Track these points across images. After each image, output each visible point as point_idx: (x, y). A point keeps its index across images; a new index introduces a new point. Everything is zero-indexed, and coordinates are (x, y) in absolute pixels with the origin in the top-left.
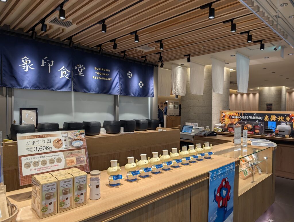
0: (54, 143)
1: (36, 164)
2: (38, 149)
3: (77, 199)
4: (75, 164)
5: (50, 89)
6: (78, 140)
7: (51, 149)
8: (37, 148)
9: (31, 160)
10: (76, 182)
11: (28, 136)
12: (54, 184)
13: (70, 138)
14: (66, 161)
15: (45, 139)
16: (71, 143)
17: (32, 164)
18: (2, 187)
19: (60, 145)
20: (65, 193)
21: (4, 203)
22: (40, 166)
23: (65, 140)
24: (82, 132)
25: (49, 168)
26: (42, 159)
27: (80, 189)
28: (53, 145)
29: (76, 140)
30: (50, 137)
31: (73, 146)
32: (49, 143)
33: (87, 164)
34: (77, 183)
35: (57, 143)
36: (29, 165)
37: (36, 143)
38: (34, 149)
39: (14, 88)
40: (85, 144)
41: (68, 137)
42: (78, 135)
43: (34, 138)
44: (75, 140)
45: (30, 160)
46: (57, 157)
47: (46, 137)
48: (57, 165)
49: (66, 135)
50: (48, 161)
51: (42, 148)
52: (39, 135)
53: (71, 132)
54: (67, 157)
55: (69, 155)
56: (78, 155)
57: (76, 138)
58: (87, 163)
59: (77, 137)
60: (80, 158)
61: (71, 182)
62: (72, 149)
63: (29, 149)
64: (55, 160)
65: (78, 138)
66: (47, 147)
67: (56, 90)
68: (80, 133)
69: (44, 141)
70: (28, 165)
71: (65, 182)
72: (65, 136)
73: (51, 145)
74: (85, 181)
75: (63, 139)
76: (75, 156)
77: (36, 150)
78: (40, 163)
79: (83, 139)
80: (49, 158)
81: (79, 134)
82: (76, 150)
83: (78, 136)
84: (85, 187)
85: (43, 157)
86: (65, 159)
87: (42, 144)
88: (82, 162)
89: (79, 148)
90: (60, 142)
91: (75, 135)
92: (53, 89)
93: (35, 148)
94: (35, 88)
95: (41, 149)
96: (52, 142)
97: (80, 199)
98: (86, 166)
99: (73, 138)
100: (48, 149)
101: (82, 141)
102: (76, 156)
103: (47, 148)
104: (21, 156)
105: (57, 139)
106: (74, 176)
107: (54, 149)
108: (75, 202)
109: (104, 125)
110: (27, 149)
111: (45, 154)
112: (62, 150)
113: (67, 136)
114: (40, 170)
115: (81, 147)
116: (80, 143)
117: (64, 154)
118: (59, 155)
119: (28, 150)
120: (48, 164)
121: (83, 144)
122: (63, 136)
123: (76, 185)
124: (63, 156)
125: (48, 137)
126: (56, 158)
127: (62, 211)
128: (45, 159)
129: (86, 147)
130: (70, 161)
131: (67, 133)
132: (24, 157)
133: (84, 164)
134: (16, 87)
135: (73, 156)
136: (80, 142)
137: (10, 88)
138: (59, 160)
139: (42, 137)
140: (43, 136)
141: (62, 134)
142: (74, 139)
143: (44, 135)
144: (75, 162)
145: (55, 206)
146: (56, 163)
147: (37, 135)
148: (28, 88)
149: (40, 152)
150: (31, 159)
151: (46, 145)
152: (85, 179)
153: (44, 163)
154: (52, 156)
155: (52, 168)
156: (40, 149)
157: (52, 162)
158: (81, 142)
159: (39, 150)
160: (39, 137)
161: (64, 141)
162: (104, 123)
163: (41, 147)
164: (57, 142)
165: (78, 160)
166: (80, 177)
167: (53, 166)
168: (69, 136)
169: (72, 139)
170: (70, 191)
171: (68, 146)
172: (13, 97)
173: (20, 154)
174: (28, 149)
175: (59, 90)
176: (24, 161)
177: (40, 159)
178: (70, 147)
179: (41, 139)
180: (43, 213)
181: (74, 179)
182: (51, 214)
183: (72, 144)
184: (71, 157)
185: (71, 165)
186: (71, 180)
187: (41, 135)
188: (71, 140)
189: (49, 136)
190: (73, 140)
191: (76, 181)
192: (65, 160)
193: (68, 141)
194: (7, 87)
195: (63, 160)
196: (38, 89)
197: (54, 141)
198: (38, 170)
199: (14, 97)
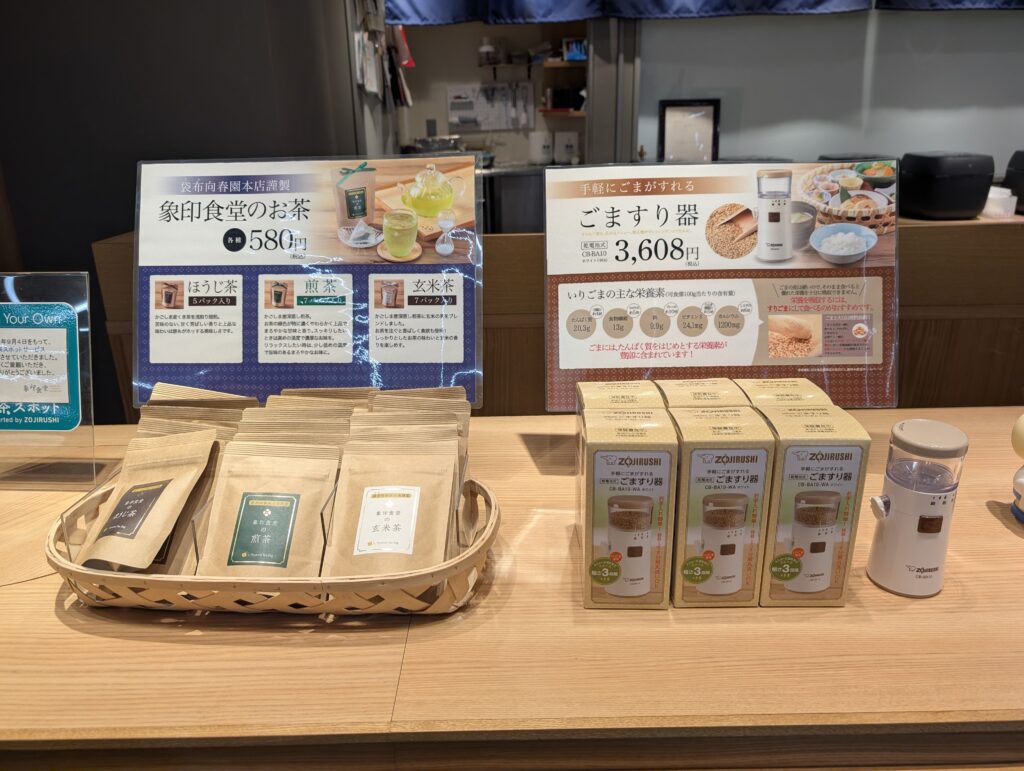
0: (710, 225)
1: (618, 322)
2: (633, 251)
3: (787, 566)
4: (812, 354)
5: (774, 11)
6: (851, 219)
7: (692, 258)
8: (626, 244)
9: (597, 303)
10: (788, 471)
11: (592, 183)
12: (654, 456)
13: (802, 207)
14: (764, 329)
15: (670, 202)
16: (805, 232)
17: (599, 321)
18: (457, 407)
19: (744, 238)
20: (719, 519)
21: (440, 484)
22: (636, 336)
23: (774, 217)
24: (880, 174)
25: (678, 353)
26: (646, 304)
27: (811, 516)
28: (708, 239)
29: (839, 218)
30: (695, 192)
31: (812, 253)
32: (687, 222)
33: (885, 363)
34: (797, 481)
35: (729, 227)
36: (588, 324)
37: (626, 219)
38: (614, 251)
39: (641, 19)
40: (891, 246)
41: (794, 198)
42: (852, 193)
43: (619, 194)
44: (831, 217)
45: (593, 302)
46: (720, 303)
47: (677, 192)
48: (717, 345)
49: (780, 185)
50: (674, 319)
51: (652, 247)
52: (643, 182)
53: (811, 173)
54: (774, 309)
55: (786, 300)
56: (835, 308)
57: (837, 206)
58: (886, 356)
59: (848, 202)
60: (847, 325)
61: (759, 469)
62: (808, 270)
63: (592, 245)
64: (711, 319)
65: (853, 208)
66: (677, 244)
67: (801, 11)
68: (865, 180)
69: (663, 213)
70: (583, 325)
71: (719, 460)
72: (774, 195)
73: (695, 236)
74: (848, 477)
75: (762, 209)
76: (818, 310)
77: (622, 255)
78: (636, 320)
79: (878, 217)
80: (684, 303)
81: (860, 182)
82: (830, 276)
83: (849, 197)
84: (845, 513)
85: (650, 293)
86: (761, 317)
87: (652, 229)
88: (855, 346)
89: (845, 267)
90: (746, 226)
91: (837, 187)
92: (785, 10)
93: (617, 244)
94: (716, 9)
95: (645, 253)
96: (703, 218)
97: (804, 571)
98: (876, 372)
99: (822, 206)
100: (677, 254)
101: (872, 227)
102: (828, 308)
103: (676, 248)
104: (558, 276)
105: (733, 206)
106: (782, 437)
107: (711, 260)
108: (776, 581)
109: (1008, 172)
110: (585, 245)
111: (661, 279)
112: (750, 271)
113: (788, 195)
114: (633, 356)
115: (861, 261)
116: (857, 239)
117: (758, 290)
118: (731, 293)
119: (588, 254)
120: (674, 334)
121: (875, 247)
122: (764, 190)
123: (792, 489)
124: (752, 298)
125: (684, 192)
126: (717, 308)
127: (697, 605)
128: (662, 307)
129: (893, 263)
130: (787, 329)
131: (789, 175)
132: (570, 285)
133: (866, 360)
134: (650, 13)
135: (807, 309)
136: (858, 234)
137: (630, 19)
138: (730, 322)
139: (657, 191)
140: (659, 188)
141: (759, 179)
142: (826, 214)
143: (666, 180)
144: (815, 344)
145: (657, 570)
146: (711, 333)
147: (633, 181)
148: (691, 12)
149: (641, 266)
150: (596, 295)
151: (671, 232)
152: (848, 466)
153: (655, 323)
154: (694, 295)
155: (688, 354)
156: (640, 251)
157: (692, 322)
158: (866, 231)
159: (634, 259)
160: (643, 192)
161: (767, 217)
162: (1011, 164)
163: (646, 244)
164: (730, 222)
165: (836, 334)
166: (816, 450)
167: (696, 346)
168: (799, 194)
169: (812, 210)
170: (747, 516)
171: (788, 250)
172: (638, 61)
173: (553, 268)
174: (592, 248)
175: (811, 7)
176: (569, 301)
177: (637, 300)
178: (798, 254)
179: (649, 202)
180: (596, 585)
181: (776, 450)
182: (637, 600)
183: (813, 241)
184: (794, 311)
185: (790, 355)
186: (761, 455)
187: (651, 180)
188: (808, 217)
189: (689, 186)
190: (819, 216)
191: (792, 466)
192: (761, 322)
193: (791, 219)
194: (620, 19)
195: (752, 321)
196: (728, 12)
197: (711, 217)
198: (624, 355)
199: (642, 61)
